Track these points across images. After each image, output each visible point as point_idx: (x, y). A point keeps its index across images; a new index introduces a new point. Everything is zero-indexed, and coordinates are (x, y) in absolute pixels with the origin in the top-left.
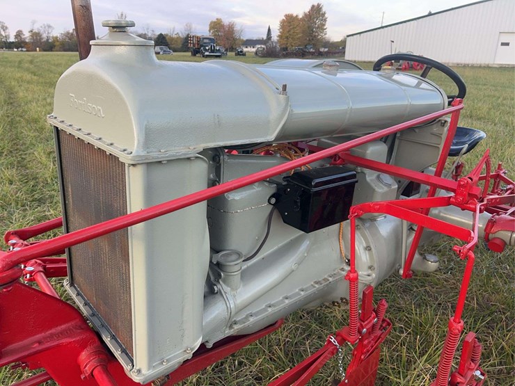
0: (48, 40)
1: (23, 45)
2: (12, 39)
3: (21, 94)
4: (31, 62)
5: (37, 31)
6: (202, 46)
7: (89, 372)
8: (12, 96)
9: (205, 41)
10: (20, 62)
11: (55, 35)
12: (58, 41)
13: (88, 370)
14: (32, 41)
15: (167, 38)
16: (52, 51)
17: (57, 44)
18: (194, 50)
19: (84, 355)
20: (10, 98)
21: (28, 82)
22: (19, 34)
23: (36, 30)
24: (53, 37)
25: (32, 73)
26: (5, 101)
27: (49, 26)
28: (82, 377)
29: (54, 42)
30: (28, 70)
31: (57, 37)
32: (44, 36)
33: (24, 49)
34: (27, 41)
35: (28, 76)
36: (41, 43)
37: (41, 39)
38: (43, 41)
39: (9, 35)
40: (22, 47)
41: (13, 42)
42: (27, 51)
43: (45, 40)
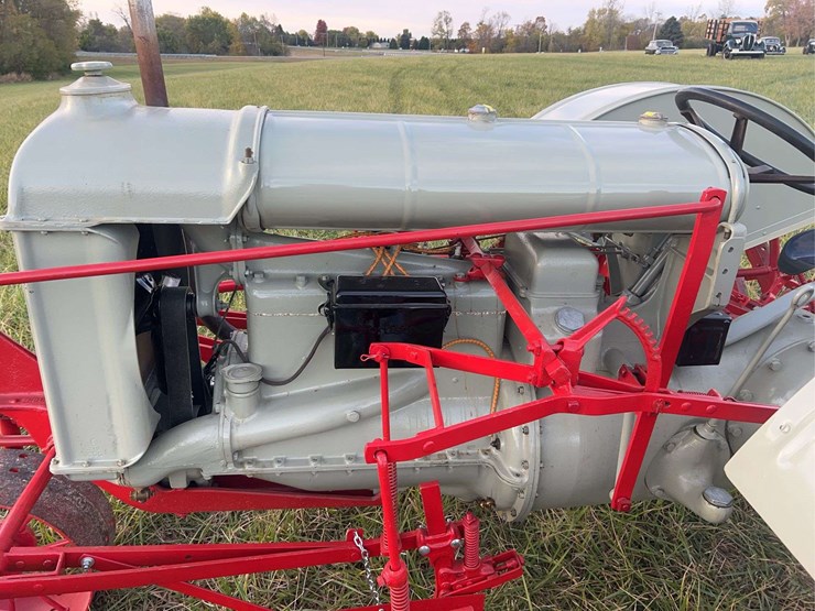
0: (499, 35)
1: (466, 44)
2: (454, 36)
6: (729, 37)
9: (738, 28)
11: (510, 29)
12: (512, 36)
14: (479, 37)
15: (683, 25)
16: (501, 52)
17: (510, 40)
18: (713, 46)
22: (465, 27)
23: (486, 23)
24: (506, 32)
27: (505, 16)
29: (507, 38)
31: (511, 31)
32: (496, 30)
33: (467, 50)
34: (473, 37)
36: (490, 41)
37: (491, 34)
38: (492, 37)
39: (451, 31)
40: (465, 47)
41: (455, 40)
42: (471, 52)
43: (495, 35)
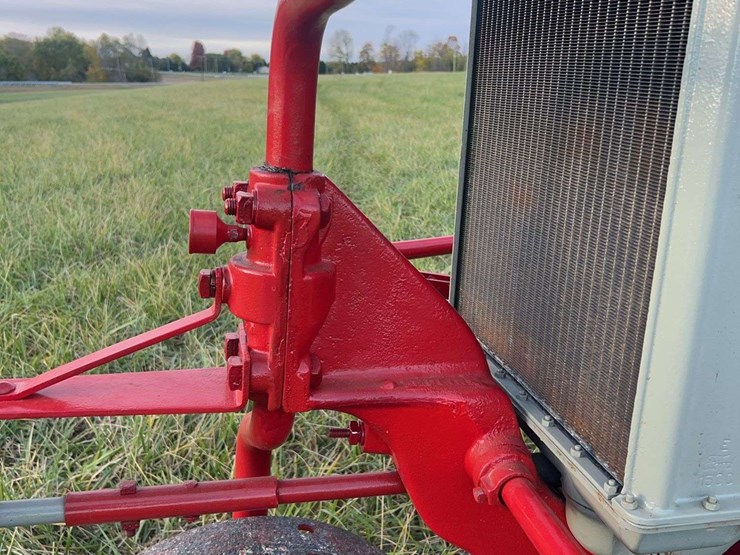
0: (407, 58)
1: (369, 67)
2: (355, 59)
3: (362, 125)
4: (380, 85)
5: (392, 45)
7: (494, 486)
8: (347, 128)
10: (364, 86)
11: (418, 50)
12: (422, 58)
13: (490, 480)
14: (384, 60)
17: (420, 62)
19: (482, 446)
20: (344, 131)
21: (374, 110)
22: (367, 48)
23: (391, 43)
24: (416, 53)
25: (380, 98)
26: (338, 133)
27: (412, 35)
28: (477, 493)
29: (416, 60)
30: (375, 94)
31: (420, 53)
32: (403, 52)
34: (377, 60)
35: (374, 102)
36: (396, 63)
37: (397, 56)
38: (399, 59)
39: (351, 52)
40: (368, 71)
41: (356, 64)
43: (402, 58)
